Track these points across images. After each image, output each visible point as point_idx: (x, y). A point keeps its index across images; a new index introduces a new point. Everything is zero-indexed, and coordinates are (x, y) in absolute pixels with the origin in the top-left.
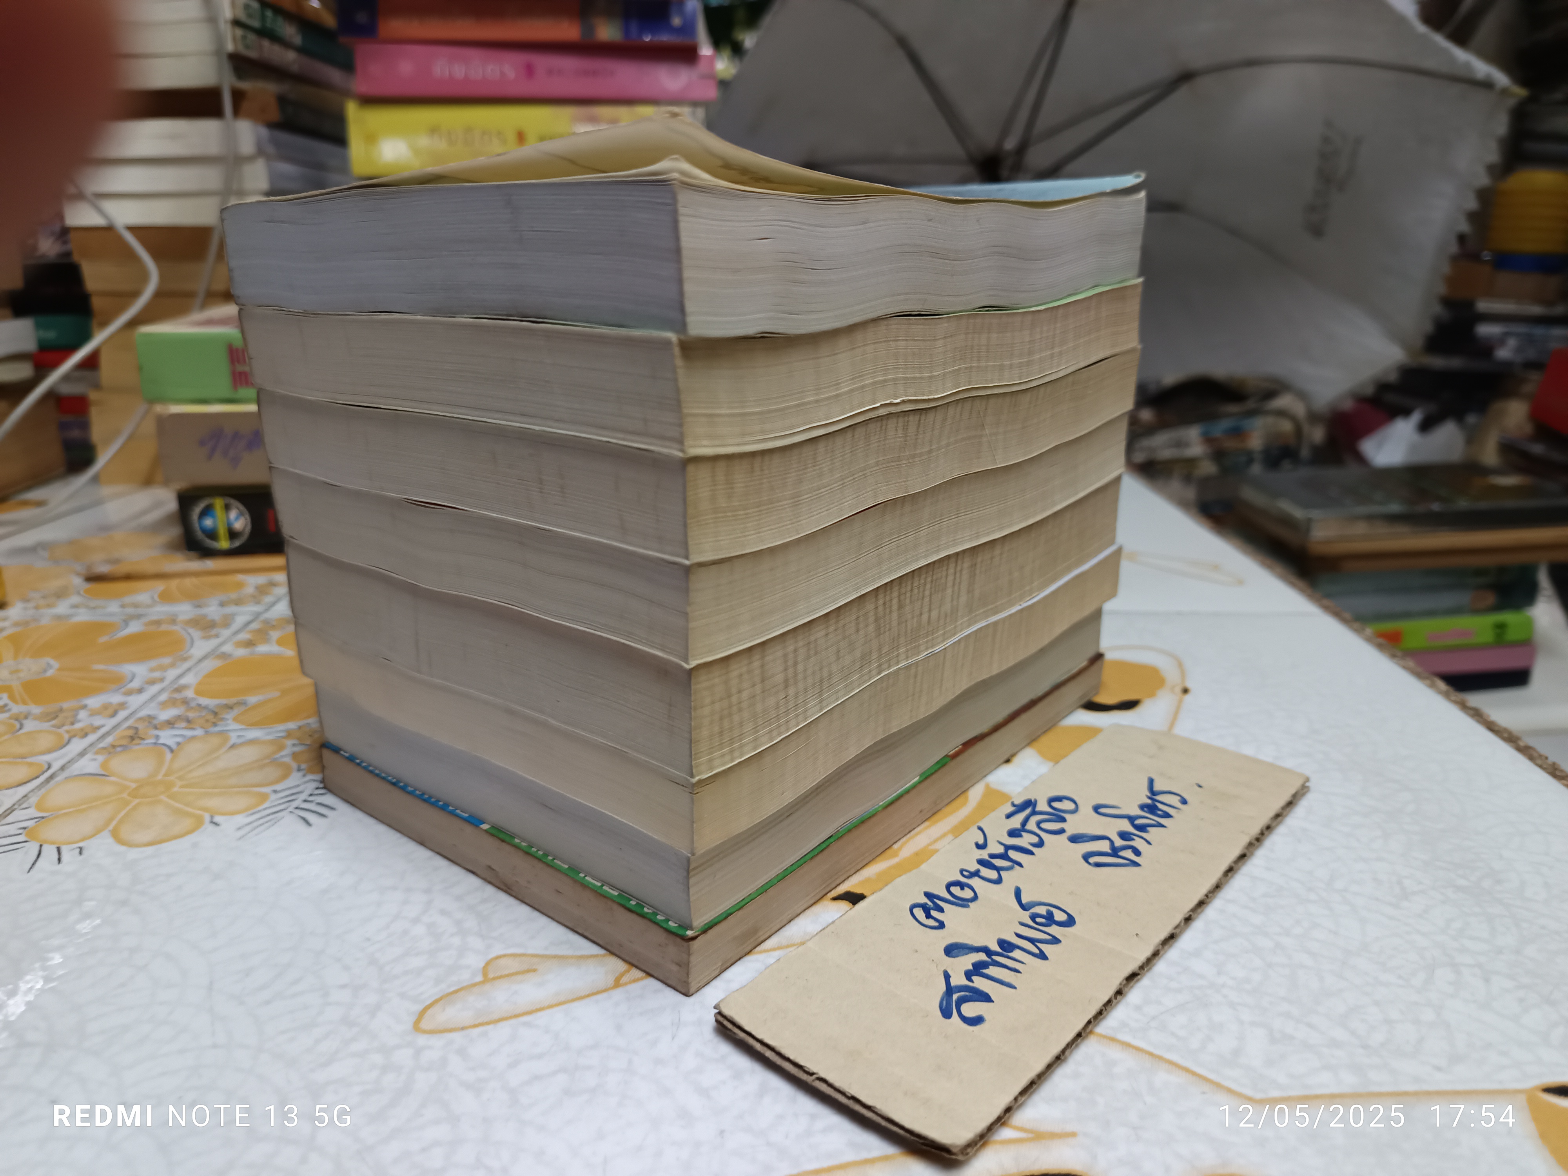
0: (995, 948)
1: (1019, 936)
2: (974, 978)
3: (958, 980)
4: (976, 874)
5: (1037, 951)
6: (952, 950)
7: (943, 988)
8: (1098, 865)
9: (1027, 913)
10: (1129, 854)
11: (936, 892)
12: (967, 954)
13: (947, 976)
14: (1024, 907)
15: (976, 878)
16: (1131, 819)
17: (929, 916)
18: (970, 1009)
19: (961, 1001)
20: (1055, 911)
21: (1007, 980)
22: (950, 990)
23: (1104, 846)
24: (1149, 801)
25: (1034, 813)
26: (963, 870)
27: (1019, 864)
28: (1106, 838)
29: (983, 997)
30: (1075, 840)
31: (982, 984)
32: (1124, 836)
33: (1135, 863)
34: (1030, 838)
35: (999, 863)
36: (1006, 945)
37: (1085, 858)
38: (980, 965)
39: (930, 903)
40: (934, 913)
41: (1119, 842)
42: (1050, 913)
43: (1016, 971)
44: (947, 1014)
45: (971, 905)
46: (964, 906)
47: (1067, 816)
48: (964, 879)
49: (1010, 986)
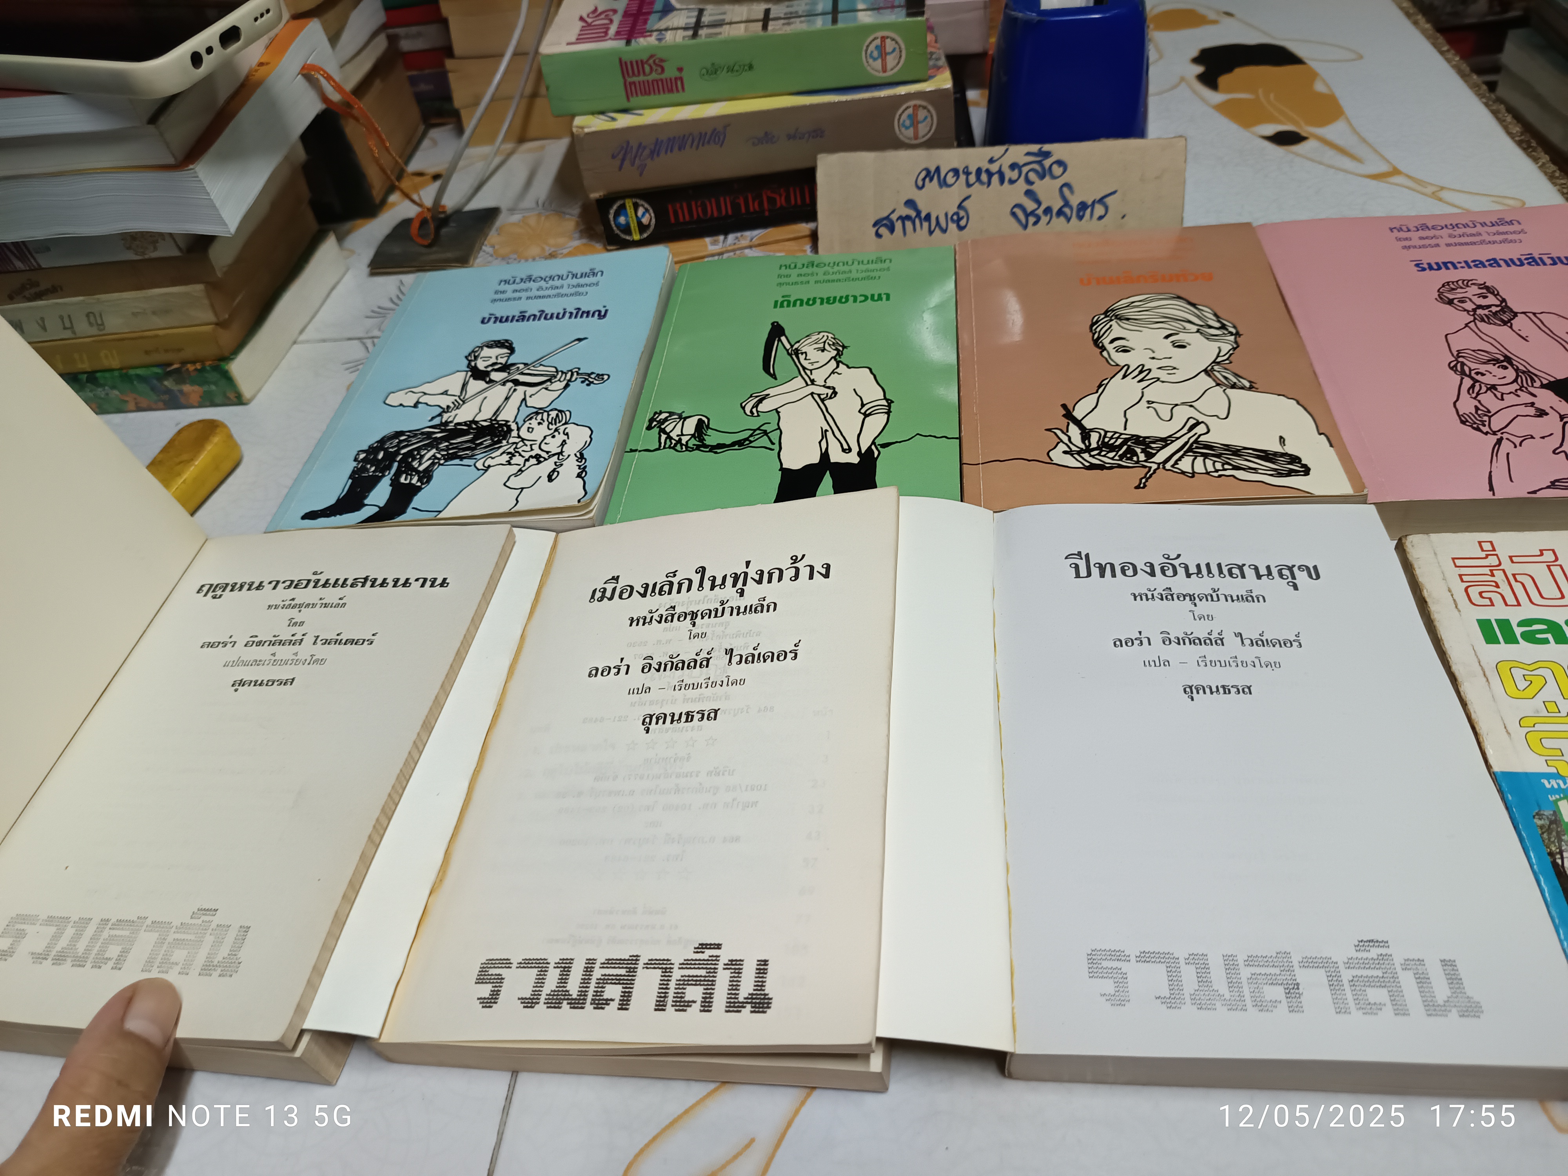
0: (923, 215)
1: (937, 218)
2: (899, 221)
3: (894, 217)
4: (967, 173)
5: (933, 229)
6: (910, 203)
7: (885, 214)
8: (1014, 214)
9: (956, 210)
10: (1032, 220)
11: (942, 170)
12: (911, 209)
13: (893, 212)
14: (960, 206)
15: (965, 176)
16: (1067, 204)
17: (924, 180)
18: (883, 231)
19: (885, 225)
20: (965, 219)
21: (907, 230)
22: (887, 218)
23: (1031, 206)
24: (1090, 203)
25: (1039, 163)
26: (967, 167)
27: (989, 184)
28: (1039, 203)
29: (892, 229)
30: (1029, 193)
31: (898, 225)
32: (1048, 210)
33: (1025, 227)
34: (1014, 175)
35: (984, 177)
36: (928, 217)
37: (1016, 206)
38: (908, 217)
39: (932, 174)
40: (927, 180)
41: (1040, 212)
42: (963, 218)
43: (915, 230)
44: (875, 225)
45: (944, 189)
46: (941, 187)
47: (1048, 177)
48: (961, 172)
49: (905, 234)
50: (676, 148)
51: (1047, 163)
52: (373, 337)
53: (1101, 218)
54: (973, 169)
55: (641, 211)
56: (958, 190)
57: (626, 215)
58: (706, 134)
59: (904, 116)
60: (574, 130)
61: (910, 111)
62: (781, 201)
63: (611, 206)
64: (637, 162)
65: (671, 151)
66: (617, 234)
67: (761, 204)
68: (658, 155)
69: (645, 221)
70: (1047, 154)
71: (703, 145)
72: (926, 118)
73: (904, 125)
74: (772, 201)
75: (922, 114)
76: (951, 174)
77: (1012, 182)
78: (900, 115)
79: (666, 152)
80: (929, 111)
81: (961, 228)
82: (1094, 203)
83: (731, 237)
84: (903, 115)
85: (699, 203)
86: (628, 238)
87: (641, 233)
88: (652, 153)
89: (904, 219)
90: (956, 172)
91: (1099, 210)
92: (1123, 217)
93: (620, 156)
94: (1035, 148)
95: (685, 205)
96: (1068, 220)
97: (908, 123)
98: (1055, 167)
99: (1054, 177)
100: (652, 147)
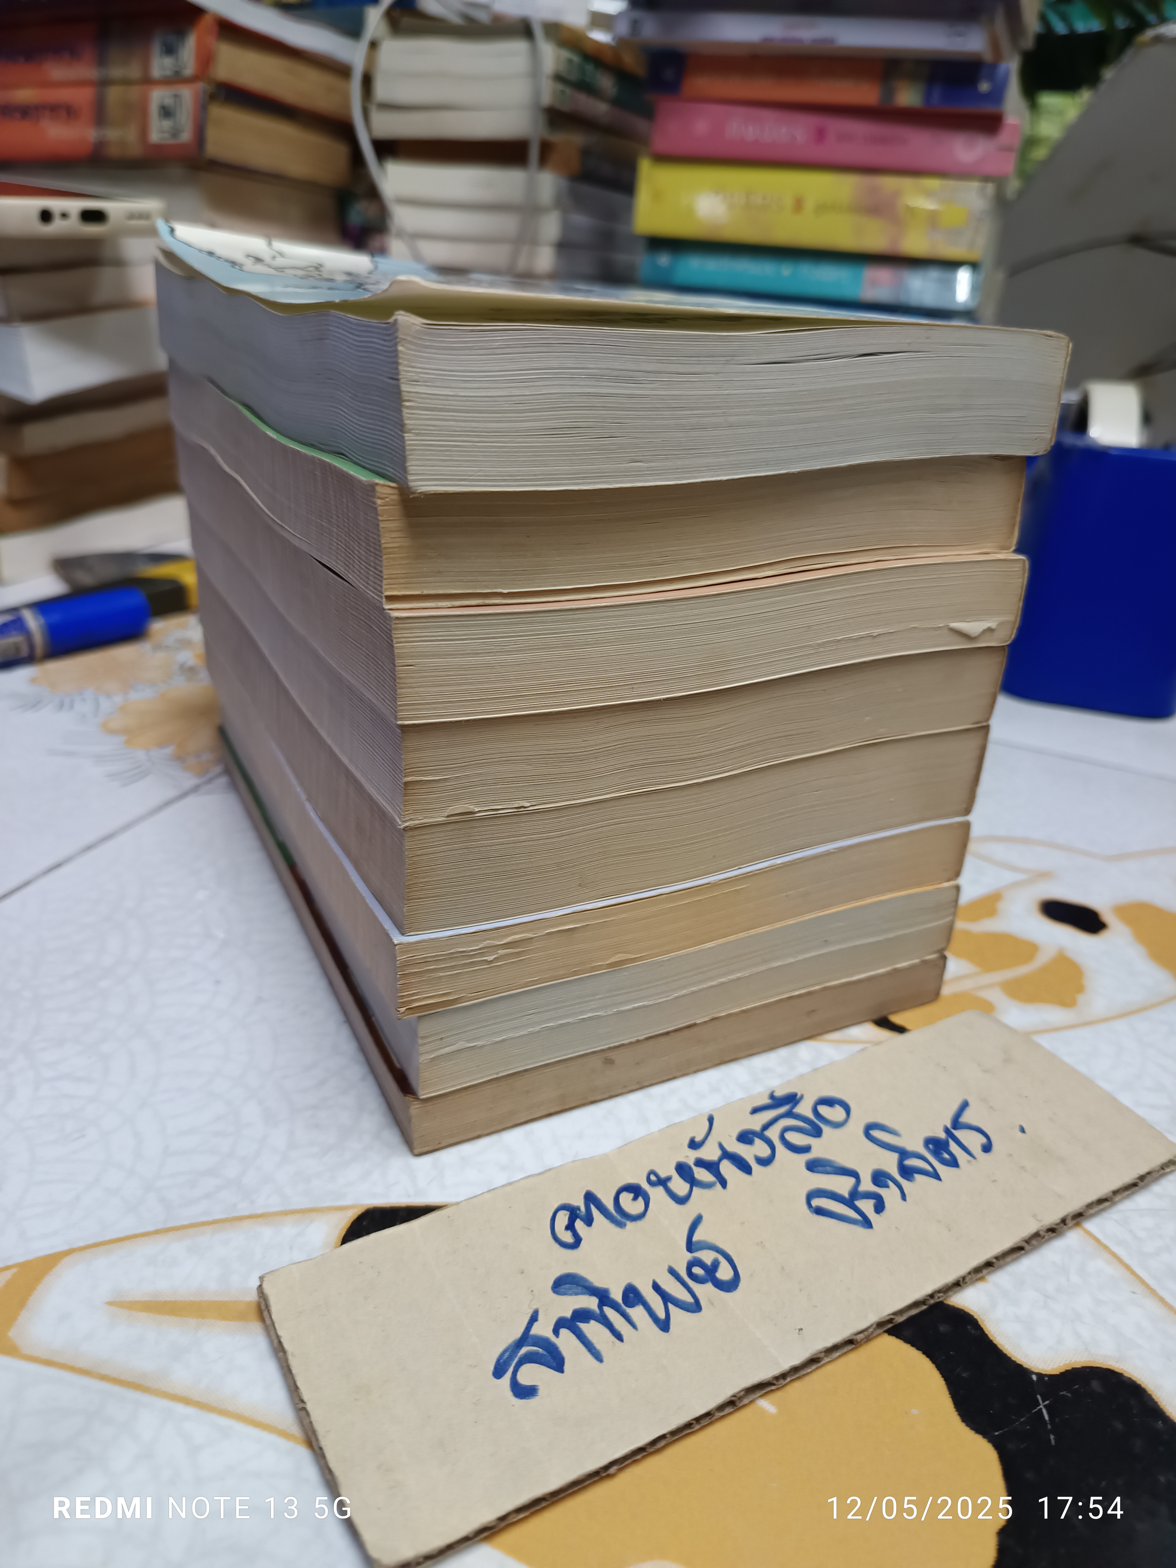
0: (617, 1295)
1: (656, 1287)
2: (564, 1332)
3: (543, 1329)
4: (663, 1182)
5: (662, 1315)
6: (565, 1283)
7: (518, 1333)
8: (819, 1211)
9: (689, 1256)
10: (867, 1206)
11: (600, 1195)
12: (577, 1294)
13: (534, 1318)
14: (691, 1246)
15: (660, 1189)
16: (904, 1154)
17: (570, 1227)
18: (529, 1374)
19: (530, 1358)
20: (725, 1264)
21: (598, 1346)
22: (525, 1338)
23: (843, 1185)
24: (943, 1135)
25: (789, 1114)
26: (652, 1172)
27: (724, 1183)
28: (854, 1174)
29: (556, 1362)
30: (813, 1166)
31: (566, 1342)
32: (879, 1178)
33: (867, 1223)
34: (760, 1149)
35: (702, 1174)
36: (632, 1295)
37: (810, 1196)
38: (582, 1315)
39: (583, 1209)
40: (579, 1225)
41: (867, 1185)
42: (716, 1265)
43: (619, 1337)
44: (498, 1372)
45: (630, 1225)
46: (621, 1225)
47: (826, 1129)
48: (645, 1186)
49: (598, 1356)
51: (805, 1111)
53: (986, 1147)
54: (668, 1170)
56: (664, 1219)
70: (793, 1101)
76: (627, 1194)
77: (765, 1161)
81: (729, 1286)
82: (949, 1133)
89: (571, 1323)
90: (634, 1187)
91: (970, 1139)
92: (1023, 1130)
96: (934, 1176)
98: (824, 1113)
99: (838, 1125)
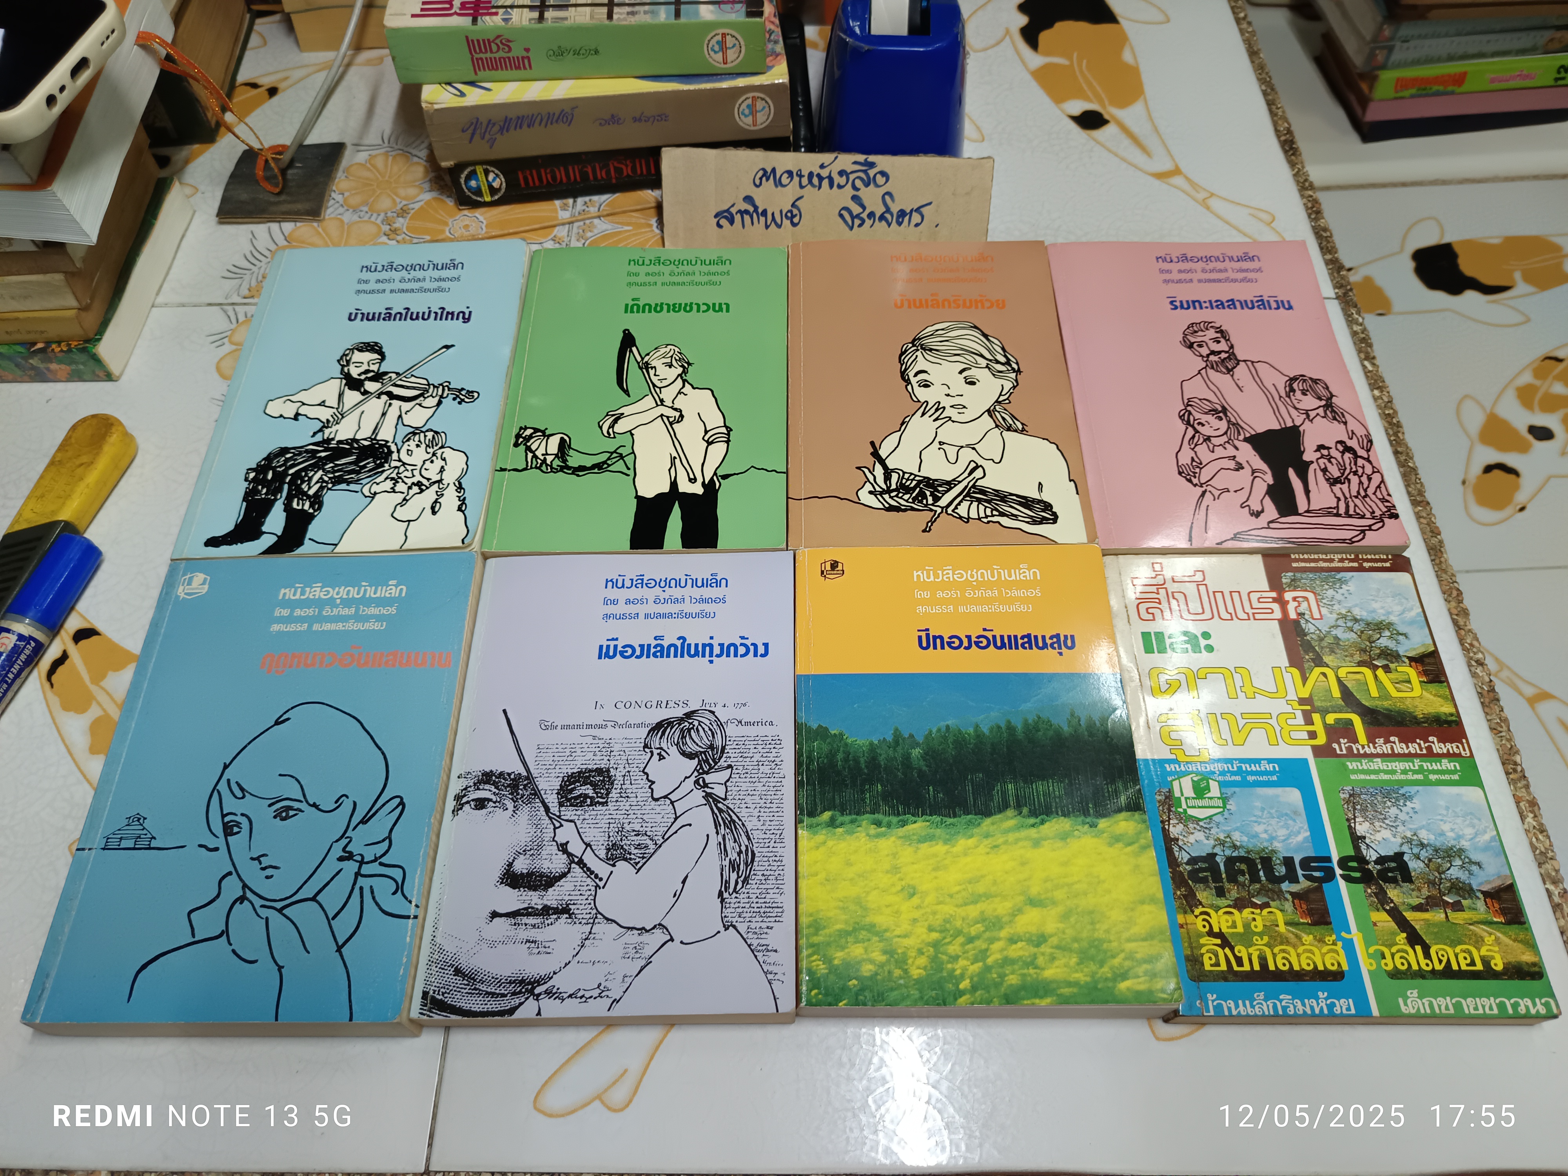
0: (760, 211)
1: (773, 214)
2: (739, 215)
3: (733, 210)
4: (801, 176)
5: (769, 223)
6: (748, 199)
7: (726, 208)
8: (841, 216)
9: (790, 208)
10: (857, 222)
12: (749, 204)
13: (733, 206)
14: (793, 205)
15: (798, 179)
16: (888, 210)
17: (761, 179)
18: (723, 222)
19: (726, 217)
20: (798, 217)
21: (746, 224)
22: (727, 211)
23: (857, 210)
24: (908, 211)
25: (865, 172)
26: (800, 170)
27: (820, 187)
28: (864, 208)
29: (732, 221)
30: (855, 198)
31: (738, 218)
32: (871, 215)
33: (851, 228)
34: (843, 181)
35: (815, 181)
36: (764, 213)
37: (843, 208)
38: (747, 212)
39: (768, 174)
40: (764, 179)
41: (864, 215)
42: (796, 215)
43: (752, 224)
44: (716, 216)
45: (779, 188)
46: (776, 186)
47: (872, 185)
48: (795, 174)
49: (743, 226)
50: (525, 126)
51: (872, 173)
52: (233, 304)
53: (917, 225)
54: (805, 173)
55: (491, 177)
56: (792, 190)
57: (477, 180)
58: (554, 114)
59: (744, 106)
60: (424, 105)
61: (749, 101)
62: (627, 171)
63: (462, 172)
64: (487, 136)
65: (521, 127)
66: (468, 196)
67: (608, 173)
68: (507, 131)
69: (496, 185)
70: (872, 165)
71: (552, 124)
72: (764, 108)
73: (743, 114)
74: (618, 171)
75: (760, 105)
76: (786, 175)
77: (840, 187)
78: (740, 105)
79: (515, 129)
80: (766, 102)
81: (794, 225)
82: (912, 211)
83: (580, 200)
84: (743, 104)
85: (548, 171)
86: (479, 199)
87: (492, 195)
88: (501, 130)
89: (742, 213)
90: (790, 173)
91: (916, 218)
92: (937, 226)
93: (470, 131)
94: (861, 158)
95: (534, 172)
96: (889, 225)
97: (747, 112)
98: (879, 177)
99: (877, 186)
100: (502, 124)
